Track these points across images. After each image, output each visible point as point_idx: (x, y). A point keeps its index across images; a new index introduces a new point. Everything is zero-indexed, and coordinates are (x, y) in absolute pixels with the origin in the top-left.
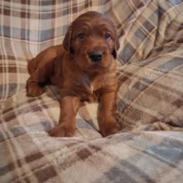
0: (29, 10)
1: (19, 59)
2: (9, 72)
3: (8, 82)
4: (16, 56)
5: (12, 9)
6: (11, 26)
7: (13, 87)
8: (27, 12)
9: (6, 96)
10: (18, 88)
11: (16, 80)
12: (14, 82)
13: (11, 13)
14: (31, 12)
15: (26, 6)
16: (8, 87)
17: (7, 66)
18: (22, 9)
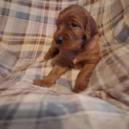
0: (61, 5)
1: (48, 37)
2: (40, 44)
3: (37, 50)
4: (47, 35)
5: (50, 6)
6: (49, 16)
7: (39, 53)
8: (59, 6)
9: (34, 58)
10: (42, 54)
11: (42, 49)
12: (41, 50)
13: (50, 8)
14: (62, 7)
15: (60, 3)
16: (36, 52)
17: (39, 41)
18: (57, 5)
